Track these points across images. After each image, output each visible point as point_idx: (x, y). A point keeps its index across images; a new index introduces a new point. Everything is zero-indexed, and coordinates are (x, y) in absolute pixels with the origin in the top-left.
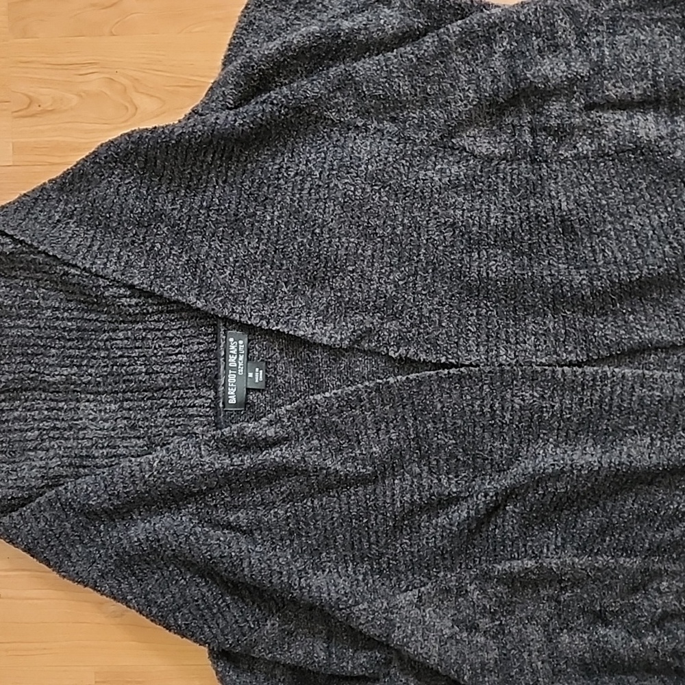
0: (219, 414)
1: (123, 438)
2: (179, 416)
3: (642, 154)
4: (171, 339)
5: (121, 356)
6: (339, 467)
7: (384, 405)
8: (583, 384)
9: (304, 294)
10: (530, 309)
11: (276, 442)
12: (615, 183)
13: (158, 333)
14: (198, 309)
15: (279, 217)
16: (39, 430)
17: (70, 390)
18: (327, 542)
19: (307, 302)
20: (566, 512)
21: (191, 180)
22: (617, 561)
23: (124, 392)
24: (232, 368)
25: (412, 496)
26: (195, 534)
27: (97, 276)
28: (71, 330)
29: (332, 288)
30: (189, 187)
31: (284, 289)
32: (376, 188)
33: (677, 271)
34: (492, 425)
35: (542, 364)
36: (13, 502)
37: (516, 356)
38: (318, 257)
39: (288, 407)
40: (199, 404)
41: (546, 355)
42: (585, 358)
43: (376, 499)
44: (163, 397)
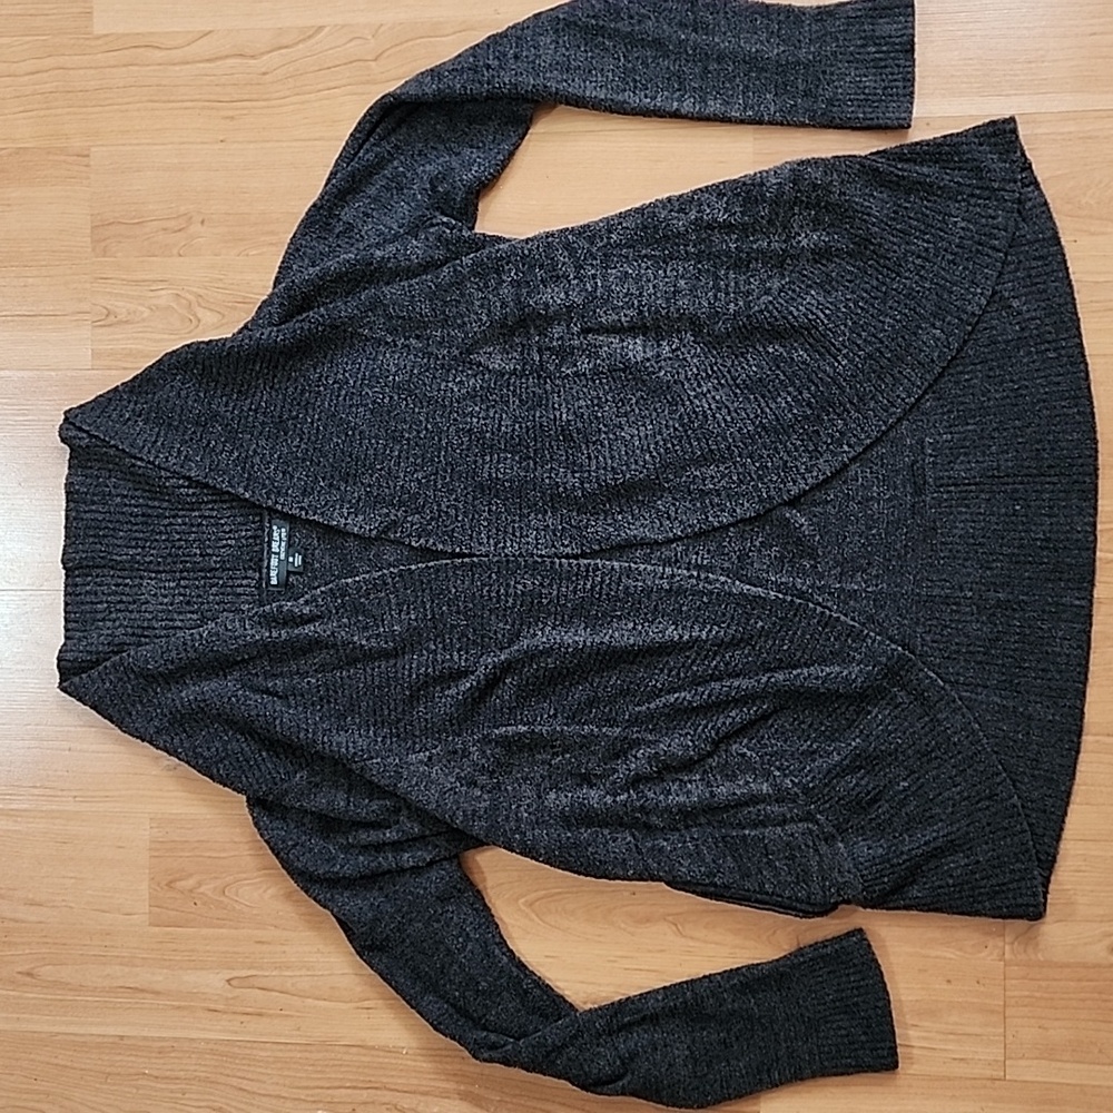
0: (264, 593)
1: (180, 613)
2: (228, 595)
3: (631, 373)
5: (179, 540)
6: (364, 642)
7: (406, 589)
8: (577, 575)
9: (339, 489)
10: (533, 507)
11: (311, 619)
12: (609, 398)
13: (212, 521)
14: (246, 500)
15: (319, 420)
16: (107, 602)
17: (133, 568)
18: (352, 708)
19: (341, 496)
20: (560, 687)
21: (242, 386)
22: (600, 730)
23: (181, 572)
24: (275, 553)
25: (427, 669)
26: (237, 696)
27: (159, 467)
28: (137, 516)
29: (362, 484)
30: (240, 392)
31: (322, 484)
32: (403, 396)
33: (657, 478)
34: (497, 608)
35: (541, 556)
36: (83, 664)
37: (520, 548)
38: (350, 456)
39: (323, 589)
40: (247, 584)
41: (546, 548)
42: (579, 552)
43: (396, 672)
44: (214, 577)
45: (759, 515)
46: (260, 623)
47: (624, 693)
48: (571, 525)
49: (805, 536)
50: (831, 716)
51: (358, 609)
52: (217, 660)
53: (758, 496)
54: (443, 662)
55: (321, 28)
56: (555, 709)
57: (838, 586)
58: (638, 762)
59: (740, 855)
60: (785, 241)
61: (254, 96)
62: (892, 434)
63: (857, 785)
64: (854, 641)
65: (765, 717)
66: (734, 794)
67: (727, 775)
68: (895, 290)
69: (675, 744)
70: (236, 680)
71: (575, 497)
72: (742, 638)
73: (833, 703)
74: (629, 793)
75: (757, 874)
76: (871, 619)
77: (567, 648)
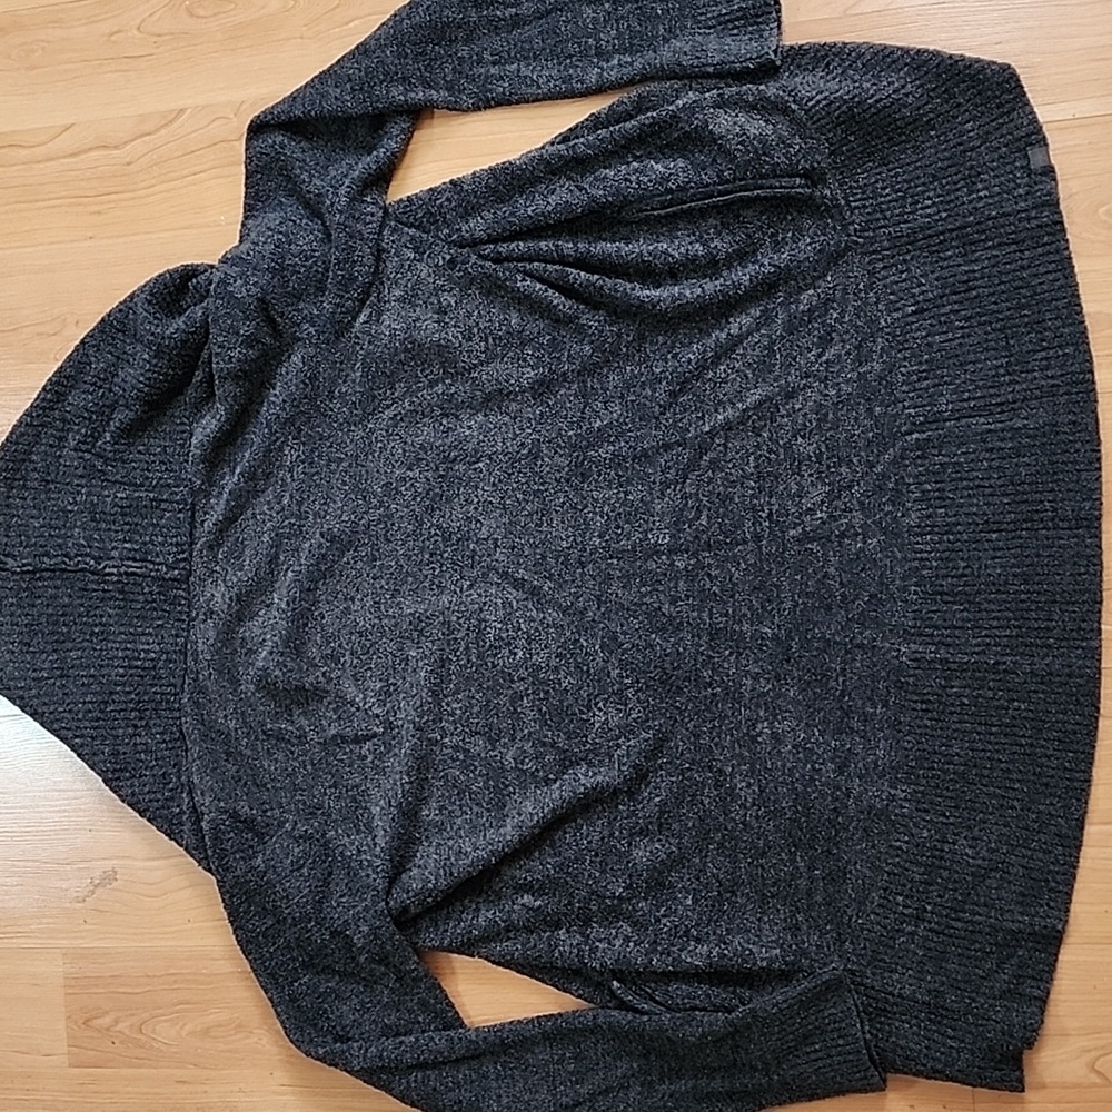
55: (182, 111)
61: (120, 189)
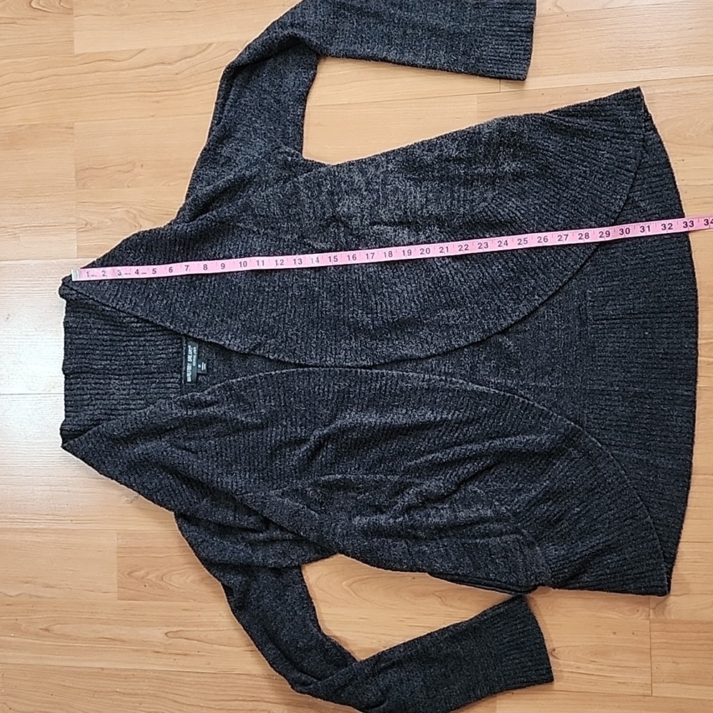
0: (183, 386)
1: (134, 400)
2: (162, 388)
4: (158, 345)
5: (132, 355)
6: (243, 419)
7: (269, 386)
8: (371, 379)
9: (227, 323)
11: (211, 404)
12: (388, 267)
13: (152, 343)
14: (171, 330)
15: (215, 280)
16: (90, 394)
17: (105, 372)
18: (236, 460)
19: (228, 327)
22: (387, 478)
23: (134, 374)
24: (190, 362)
25: (281, 437)
26: (166, 451)
27: (119, 311)
28: (107, 341)
29: (240, 319)
31: (217, 319)
33: (419, 317)
34: (323, 400)
36: (75, 433)
37: (335, 361)
38: (233, 302)
39: (219, 385)
40: (173, 381)
41: (351, 361)
42: (372, 364)
43: (262, 438)
44: (153, 378)
45: (483, 340)
46: (181, 406)
47: (401, 454)
48: (366, 347)
49: (511, 353)
50: (530, 467)
51: (240, 399)
52: (155, 429)
53: (482, 328)
54: (291, 433)
55: (210, 44)
56: (359, 465)
57: (533, 384)
58: (410, 496)
59: (474, 555)
60: (494, 168)
61: (171, 88)
62: (566, 288)
63: (547, 510)
64: (544, 419)
65: (489, 468)
66: (470, 517)
67: (465, 505)
68: (565, 197)
69: (432, 485)
70: (167, 441)
71: (369, 330)
72: (473, 418)
73: (531, 458)
74: (404, 516)
75: (484, 568)
76: (555, 405)
77: (364, 426)
